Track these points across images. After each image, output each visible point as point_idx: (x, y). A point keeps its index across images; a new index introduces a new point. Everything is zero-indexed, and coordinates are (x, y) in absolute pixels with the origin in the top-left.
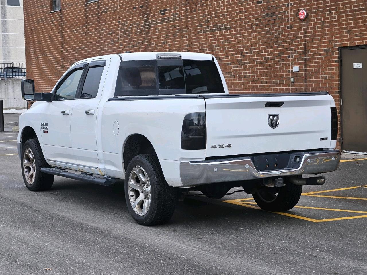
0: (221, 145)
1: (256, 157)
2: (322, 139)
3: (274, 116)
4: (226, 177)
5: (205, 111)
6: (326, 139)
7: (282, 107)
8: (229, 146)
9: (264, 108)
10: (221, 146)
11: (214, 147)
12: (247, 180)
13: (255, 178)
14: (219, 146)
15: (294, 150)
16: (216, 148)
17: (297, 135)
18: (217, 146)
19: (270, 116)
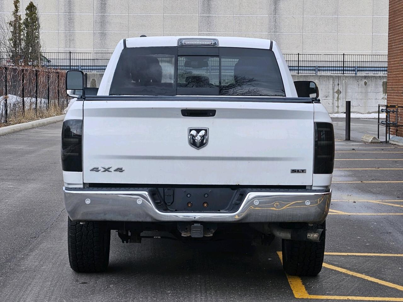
0: (107, 167)
1: (168, 189)
2: (294, 171)
3: (198, 131)
4: (105, 214)
5: (82, 119)
6: (303, 171)
7: (214, 118)
8: (120, 170)
9: (180, 117)
10: (107, 170)
11: (96, 170)
12: (142, 221)
13: (154, 221)
14: (103, 170)
15: (240, 184)
16: (98, 171)
17: (246, 163)
18: (99, 169)
19: (191, 130)
